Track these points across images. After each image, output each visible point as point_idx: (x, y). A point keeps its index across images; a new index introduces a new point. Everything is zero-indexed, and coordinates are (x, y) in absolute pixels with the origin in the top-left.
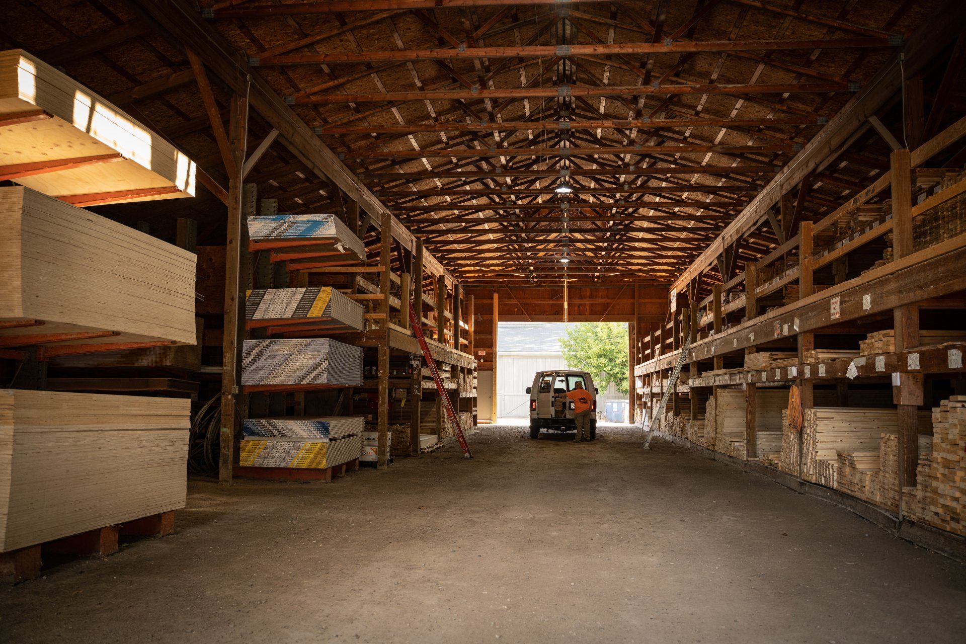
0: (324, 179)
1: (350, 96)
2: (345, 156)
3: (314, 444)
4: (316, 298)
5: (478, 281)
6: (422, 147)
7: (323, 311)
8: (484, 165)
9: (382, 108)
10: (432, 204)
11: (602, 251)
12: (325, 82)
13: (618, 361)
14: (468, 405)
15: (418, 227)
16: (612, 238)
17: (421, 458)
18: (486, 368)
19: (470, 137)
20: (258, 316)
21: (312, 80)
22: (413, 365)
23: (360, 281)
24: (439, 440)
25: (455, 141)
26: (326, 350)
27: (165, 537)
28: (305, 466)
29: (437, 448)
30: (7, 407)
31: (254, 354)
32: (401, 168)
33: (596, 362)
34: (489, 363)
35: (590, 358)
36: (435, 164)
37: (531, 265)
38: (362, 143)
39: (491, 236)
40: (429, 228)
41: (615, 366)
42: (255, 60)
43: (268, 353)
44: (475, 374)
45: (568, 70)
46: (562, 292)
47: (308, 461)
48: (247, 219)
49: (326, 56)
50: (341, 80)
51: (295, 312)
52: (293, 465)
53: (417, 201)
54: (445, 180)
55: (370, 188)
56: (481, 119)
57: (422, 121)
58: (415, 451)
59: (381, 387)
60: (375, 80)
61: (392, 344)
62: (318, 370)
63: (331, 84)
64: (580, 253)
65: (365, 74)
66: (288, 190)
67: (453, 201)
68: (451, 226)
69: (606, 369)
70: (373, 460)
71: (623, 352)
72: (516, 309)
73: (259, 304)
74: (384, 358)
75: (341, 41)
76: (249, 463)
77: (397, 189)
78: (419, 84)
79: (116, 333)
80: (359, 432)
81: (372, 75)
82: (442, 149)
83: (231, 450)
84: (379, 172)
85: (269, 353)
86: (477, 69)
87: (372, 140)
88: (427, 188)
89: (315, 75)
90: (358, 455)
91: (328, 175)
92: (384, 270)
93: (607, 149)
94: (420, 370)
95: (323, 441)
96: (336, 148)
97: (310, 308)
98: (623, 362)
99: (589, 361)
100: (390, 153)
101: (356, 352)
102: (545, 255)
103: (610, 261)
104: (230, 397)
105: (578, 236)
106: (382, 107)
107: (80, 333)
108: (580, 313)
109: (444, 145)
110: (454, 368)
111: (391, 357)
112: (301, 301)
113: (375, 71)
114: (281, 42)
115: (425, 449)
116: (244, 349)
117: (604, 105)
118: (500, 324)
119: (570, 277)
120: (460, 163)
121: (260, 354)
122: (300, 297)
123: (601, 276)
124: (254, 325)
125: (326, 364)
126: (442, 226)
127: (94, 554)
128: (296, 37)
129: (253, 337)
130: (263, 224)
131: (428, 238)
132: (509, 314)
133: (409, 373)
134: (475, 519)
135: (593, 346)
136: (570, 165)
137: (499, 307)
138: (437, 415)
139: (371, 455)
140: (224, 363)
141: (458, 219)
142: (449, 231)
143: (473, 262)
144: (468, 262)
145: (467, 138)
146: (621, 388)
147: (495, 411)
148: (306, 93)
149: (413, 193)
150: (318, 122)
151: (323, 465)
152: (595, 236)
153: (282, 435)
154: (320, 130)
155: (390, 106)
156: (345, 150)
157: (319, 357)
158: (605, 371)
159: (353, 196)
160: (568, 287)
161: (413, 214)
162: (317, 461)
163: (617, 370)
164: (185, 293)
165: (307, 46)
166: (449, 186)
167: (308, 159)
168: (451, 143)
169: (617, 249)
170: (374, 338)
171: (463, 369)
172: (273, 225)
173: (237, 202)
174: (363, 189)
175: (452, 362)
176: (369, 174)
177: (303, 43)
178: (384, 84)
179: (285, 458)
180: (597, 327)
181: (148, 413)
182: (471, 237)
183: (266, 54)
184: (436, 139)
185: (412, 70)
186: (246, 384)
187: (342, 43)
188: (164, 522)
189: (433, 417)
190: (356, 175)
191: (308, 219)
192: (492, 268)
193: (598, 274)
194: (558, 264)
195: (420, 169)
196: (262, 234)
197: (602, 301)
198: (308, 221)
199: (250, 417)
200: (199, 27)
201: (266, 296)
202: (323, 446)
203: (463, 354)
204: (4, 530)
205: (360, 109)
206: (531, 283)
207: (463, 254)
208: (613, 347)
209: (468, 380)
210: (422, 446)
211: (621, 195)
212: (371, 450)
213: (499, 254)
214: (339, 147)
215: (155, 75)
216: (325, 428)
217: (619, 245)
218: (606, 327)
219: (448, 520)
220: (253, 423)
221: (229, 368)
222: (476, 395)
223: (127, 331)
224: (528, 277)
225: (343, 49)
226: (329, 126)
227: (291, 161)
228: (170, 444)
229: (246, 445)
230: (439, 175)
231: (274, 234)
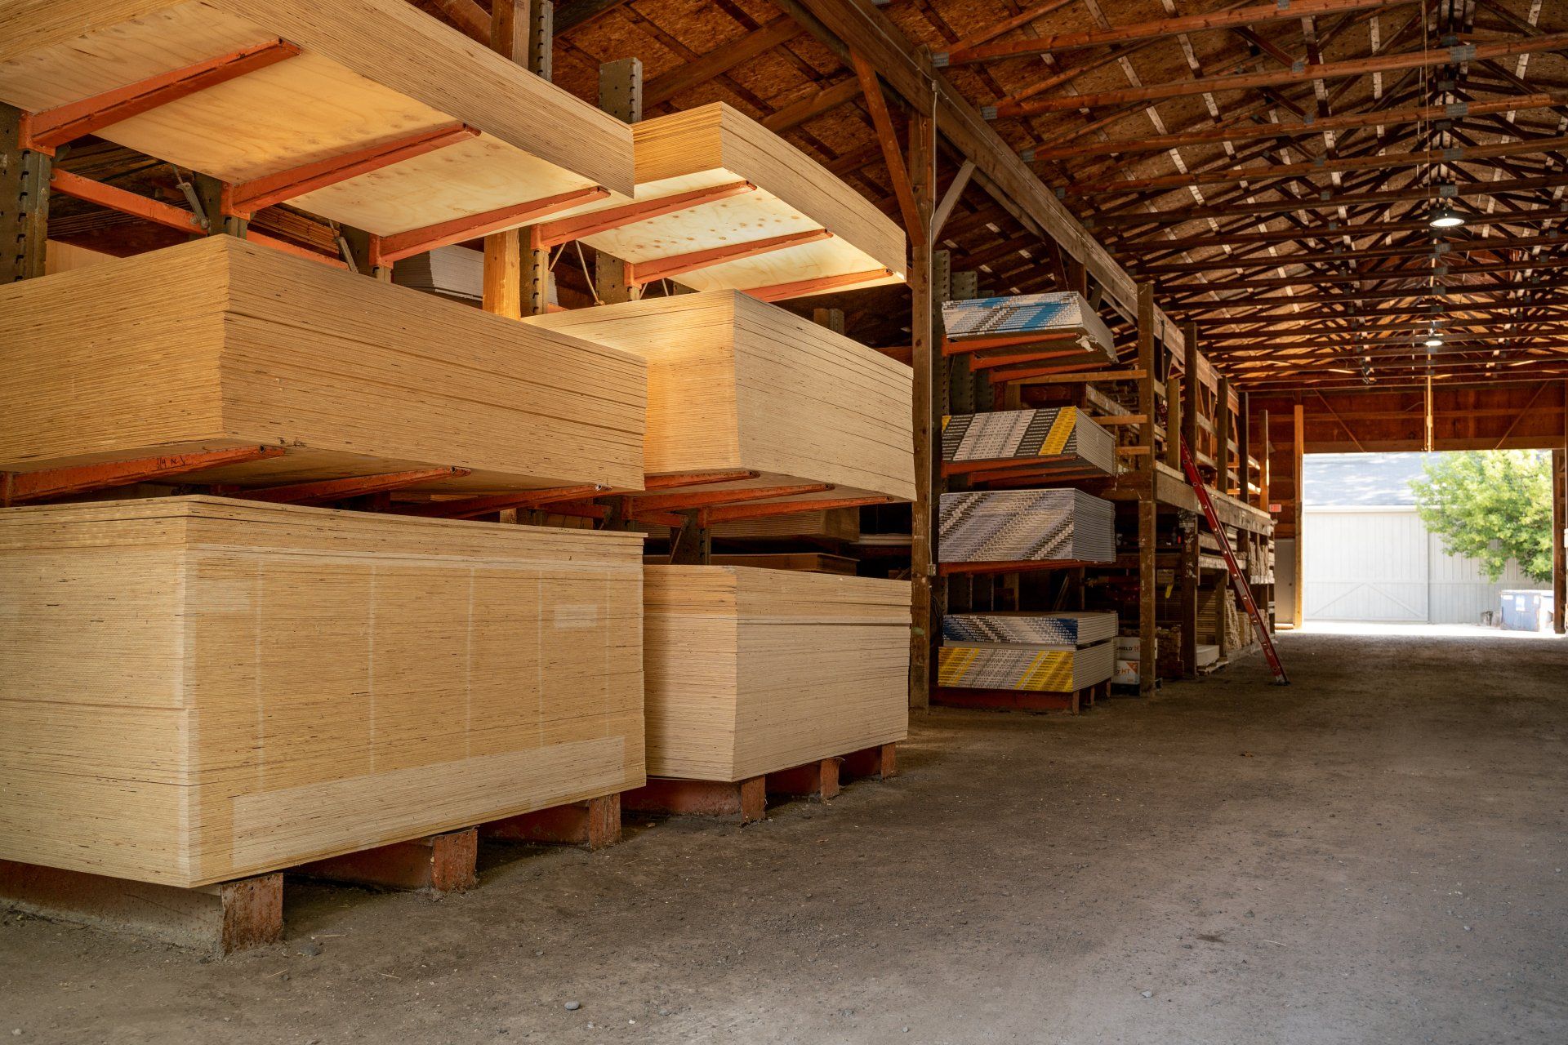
0: (1035, 231)
1: (1086, 98)
2: (1066, 193)
3: (1054, 655)
4: (1051, 425)
5: (1267, 385)
6: (1191, 167)
7: (1063, 445)
8: (1295, 188)
9: (1131, 110)
10: (1200, 259)
11: (1504, 323)
12: (1044, 79)
13: (1526, 521)
14: (1262, 594)
15: (1173, 298)
16: (1528, 300)
17: (1200, 682)
18: (1283, 535)
19: (1274, 142)
20: (961, 455)
21: (1023, 78)
22: (1184, 529)
23: (1092, 394)
24: (1222, 654)
25: (1247, 152)
26: (1071, 506)
27: (886, 781)
28: (1039, 686)
29: (1221, 667)
30: (727, 589)
31: (957, 514)
32: (1152, 204)
33: (1482, 523)
34: (1289, 525)
35: (1470, 514)
36: (1210, 193)
37: (1366, 353)
38: (1094, 169)
39: (1296, 308)
40: (1191, 300)
41: (1519, 529)
42: (941, 56)
43: (978, 512)
44: (1271, 544)
45: (1458, 10)
46: (1422, 398)
47: (1045, 680)
48: (941, 306)
49: (1055, 38)
50: (1071, 73)
51: (1019, 448)
52: (1022, 684)
53: (1175, 256)
54: (1225, 219)
55: (1100, 239)
56: (1301, 112)
57: (1195, 124)
58: (1192, 672)
59: (1143, 566)
60: (1124, 66)
61: (1160, 496)
62: (1061, 536)
63: (1054, 80)
64: (1460, 328)
65: (1108, 58)
66: (971, 252)
67: (1235, 252)
68: (1226, 293)
69: (1501, 535)
70: (1133, 683)
71: (1534, 504)
72: (1336, 432)
73: (963, 437)
74: (1149, 519)
75: (1075, 11)
76: (953, 681)
77: (1143, 239)
78: (1194, 65)
79: (830, 487)
80: (1111, 638)
81: (1120, 60)
82: (1226, 167)
83: (927, 661)
84: (1116, 214)
85: (981, 514)
86: (1305, 33)
87: (1108, 163)
88: (1193, 232)
89: (1029, 69)
90: (1110, 674)
91: (1042, 225)
92: (1145, 376)
93: (1535, 144)
94: (1196, 538)
95: (1066, 650)
96: (1051, 181)
97: (1043, 442)
98: (1535, 522)
99: (1467, 520)
100: (1139, 183)
101: (1106, 508)
102: (1391, 335)
103: (1517, 339)
104: (924, 580)
105: (1457, 298)
106: (1131, 108)
107: (781, 488)
108: (1457, 435)
109: (1227, 160)
110: (1241, 533)
111: (1159, 517)
112: (1028, 430)
113: (1125, 51)
114: (981, 24)
115: (1204, 667)
116: (943, 507)
117: (1525, 63)
118: (1307, 458)
119: (1439, 371)
120: (1253, 187)
121: (966, 514)
122: (1027, 425)
123: (1499, 367)
124: (953, 471)
125: (1070, 528)
126: (1214, 296)
127: (812, 796)
128: (1006, 13)
129: (952, 489)
130: (967, 313)
131: (1187, 315)
132: (1322, 441)
133: (1177, 542)
134: (1344, 774)
135: (1476, 494)
136: (1448, 174)
137: (1305, 429)
138: (1218, 613)
139: (1129, 674)
140: (914, 529)
141: (1240, 282)
142: (1225, 303)
143: (1260, 353)
144: (1252, 353)
145: (1268, 144)
146: (1531, 569)
147: (1300, 608)
148: (1014, 98)
149: (1169, 244)
150: (1029, 142)
151: (1069, 686)
152: (1492, 296)
153: (1004, 640)
154: (1030, 155)
155: (1144, 105)
156: (1066, 182)
157: (1059, 517)
158: (1499, 538)
159: (1078, 256)
160: (1433, 388)
161: (1166, 277)
162: (1058, 680)
163: (1524, 536)
164: (901, 425)
165: (1022, 27)
166: (1230, 227)
167: (1014, 203)
168: (1239, 156)
169: (1534, 318)
170: (1132, 487)
171: (1254, 535)
172: (984, 313)
173: (925, 280)
174: (1091, 242)
175: (1240, 524)
176: (1100, 218)
177: (1016, 22)
178: (1137, 71)
179: (1008, 674)
180: (1483, 457)
181: (866, 601)
182: (1261, 310)
183: (960, 46)
184: (1216, 151)
185: (1186, 44)
186: (946, 560)
187: (1075, 15)
188: (885, 758)
189: (1212, 616)
190: (1081, 220)
191: (1037, 301)
192: (1293, 361)
193: (1493, 364)
194: (1419, 349)
195: (1184, 202)
196: (965, 329)
197: (1501, 412)
198: (1037, 305)
199: (951, 611)
200: (870, 20)
201: (972, 424)
202: (1068, 657)
203: (1254, 510)
204: (732, 753)
205: (1095, 115)
206: (1365, 384)
207: (1244, 340)
208: (1514, 496)
209: (1261, 554)
210: (1200, 662)
211: (1553, 222)
212: (1128, 667)
213: (1308, 336)
214: (1057, 178)
215: (793, 96)
216: (1071, 629)
217: (1538, 310)
218: (1501, 457)
219: (1300, 773)
220: (958, 621)
221: (922, 537)
222: (1272, 581)
223: (843, 484)
224: (1359, 374)
225: (1077, 24)
226: (1044, 147)
227: (979, 208)
228: (890, 646)
229: (947, 654)
230: (1217, 211)
231: (985, 328)
